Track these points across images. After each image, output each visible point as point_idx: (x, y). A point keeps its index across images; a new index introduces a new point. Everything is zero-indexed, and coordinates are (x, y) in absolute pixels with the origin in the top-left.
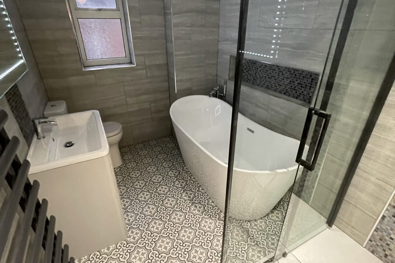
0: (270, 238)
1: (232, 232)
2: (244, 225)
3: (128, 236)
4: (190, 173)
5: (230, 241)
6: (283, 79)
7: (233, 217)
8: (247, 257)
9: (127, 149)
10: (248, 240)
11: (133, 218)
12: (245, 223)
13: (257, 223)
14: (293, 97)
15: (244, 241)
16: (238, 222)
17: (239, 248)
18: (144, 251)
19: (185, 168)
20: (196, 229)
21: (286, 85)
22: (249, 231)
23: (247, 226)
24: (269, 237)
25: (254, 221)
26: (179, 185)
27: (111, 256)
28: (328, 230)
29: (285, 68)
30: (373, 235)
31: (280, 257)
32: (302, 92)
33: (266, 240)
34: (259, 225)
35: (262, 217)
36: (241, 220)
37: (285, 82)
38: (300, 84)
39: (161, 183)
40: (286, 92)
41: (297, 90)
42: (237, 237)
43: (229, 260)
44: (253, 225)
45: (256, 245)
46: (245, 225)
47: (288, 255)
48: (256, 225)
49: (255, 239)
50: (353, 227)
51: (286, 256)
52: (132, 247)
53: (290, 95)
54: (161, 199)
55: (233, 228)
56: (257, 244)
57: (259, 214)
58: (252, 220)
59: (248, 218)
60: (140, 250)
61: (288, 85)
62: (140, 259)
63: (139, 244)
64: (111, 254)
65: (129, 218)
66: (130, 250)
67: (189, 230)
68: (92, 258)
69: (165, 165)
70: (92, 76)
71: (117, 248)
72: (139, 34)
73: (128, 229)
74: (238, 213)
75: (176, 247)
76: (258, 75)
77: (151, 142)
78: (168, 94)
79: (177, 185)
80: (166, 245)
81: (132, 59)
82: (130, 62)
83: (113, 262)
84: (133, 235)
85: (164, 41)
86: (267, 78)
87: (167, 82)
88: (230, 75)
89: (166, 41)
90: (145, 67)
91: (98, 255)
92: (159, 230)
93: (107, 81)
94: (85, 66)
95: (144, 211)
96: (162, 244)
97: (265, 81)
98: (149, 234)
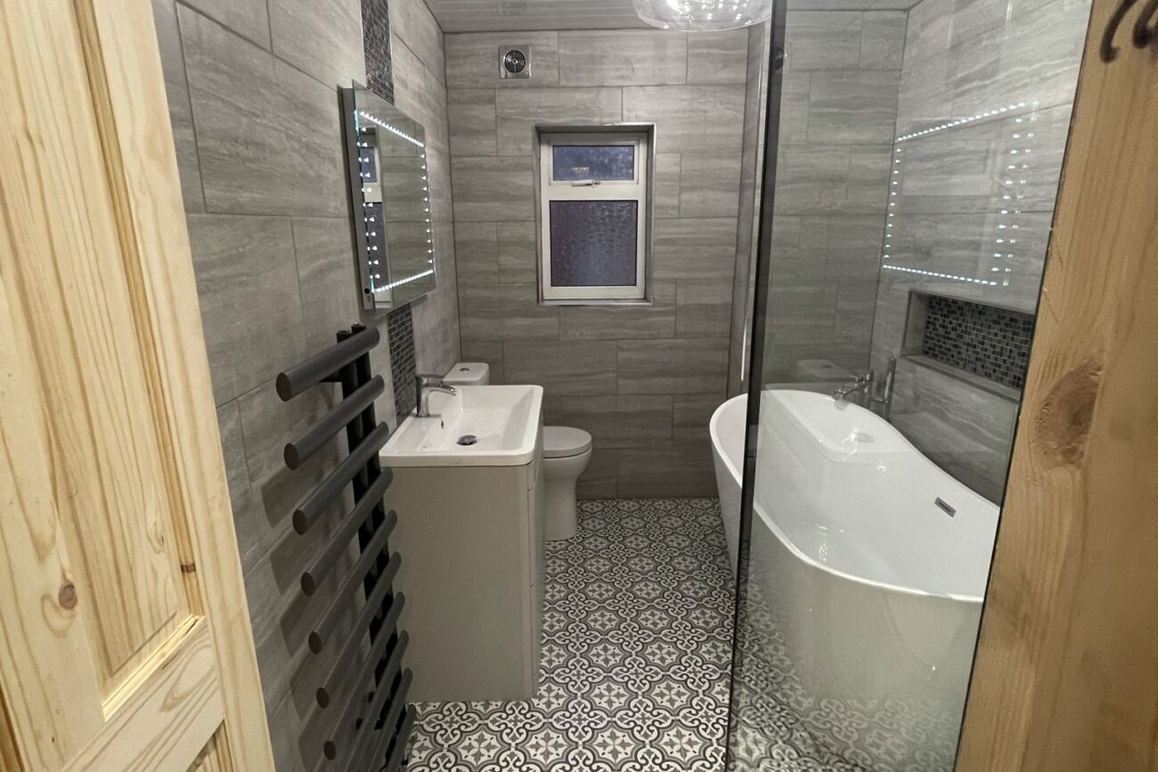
3: (538, 694)
7: (834, 750)
9: (596, 506)
11: (562, 660)
16: (848, 767)
18: (561, 740)
20: (710, 740)
26: (701, 621)
27: (486, 722)
36: (856, 765)
39: (654, 604)
52: (538, 721)
54: (642, 640)
60: (553, 735)
62: (547, 754)
63: (555, 720)
64: (487, 719)
65: (553, 656)
66: (532, 725)
67: (691, 737)
68: (449, 710)
69: (679, 563)
70: (553, 321)
71: (505, 711)
72: (671, 234)
73: (543, 678)
74: (854, 743)
75: (643, 762)
76: (991, 345)
77: (661, 502)
78: (725, 381)
79: (694, 618)
80: (619, 749)
81: (648, 289)
82: (643, 297)
83: (487, 736)
84: (549, 698)
85: (733, 250)
86: (1015, 354)
87: (726, 353)
88: (906, 345)
89: (737, 251)
90: (674, 308)
91: (461, 710)
92: (613, 708)
93: (581, 334)
94: (545, 298)
95: (592, 653)
96: (609, 741)
97: (1009, 365)
98: (585, 707)
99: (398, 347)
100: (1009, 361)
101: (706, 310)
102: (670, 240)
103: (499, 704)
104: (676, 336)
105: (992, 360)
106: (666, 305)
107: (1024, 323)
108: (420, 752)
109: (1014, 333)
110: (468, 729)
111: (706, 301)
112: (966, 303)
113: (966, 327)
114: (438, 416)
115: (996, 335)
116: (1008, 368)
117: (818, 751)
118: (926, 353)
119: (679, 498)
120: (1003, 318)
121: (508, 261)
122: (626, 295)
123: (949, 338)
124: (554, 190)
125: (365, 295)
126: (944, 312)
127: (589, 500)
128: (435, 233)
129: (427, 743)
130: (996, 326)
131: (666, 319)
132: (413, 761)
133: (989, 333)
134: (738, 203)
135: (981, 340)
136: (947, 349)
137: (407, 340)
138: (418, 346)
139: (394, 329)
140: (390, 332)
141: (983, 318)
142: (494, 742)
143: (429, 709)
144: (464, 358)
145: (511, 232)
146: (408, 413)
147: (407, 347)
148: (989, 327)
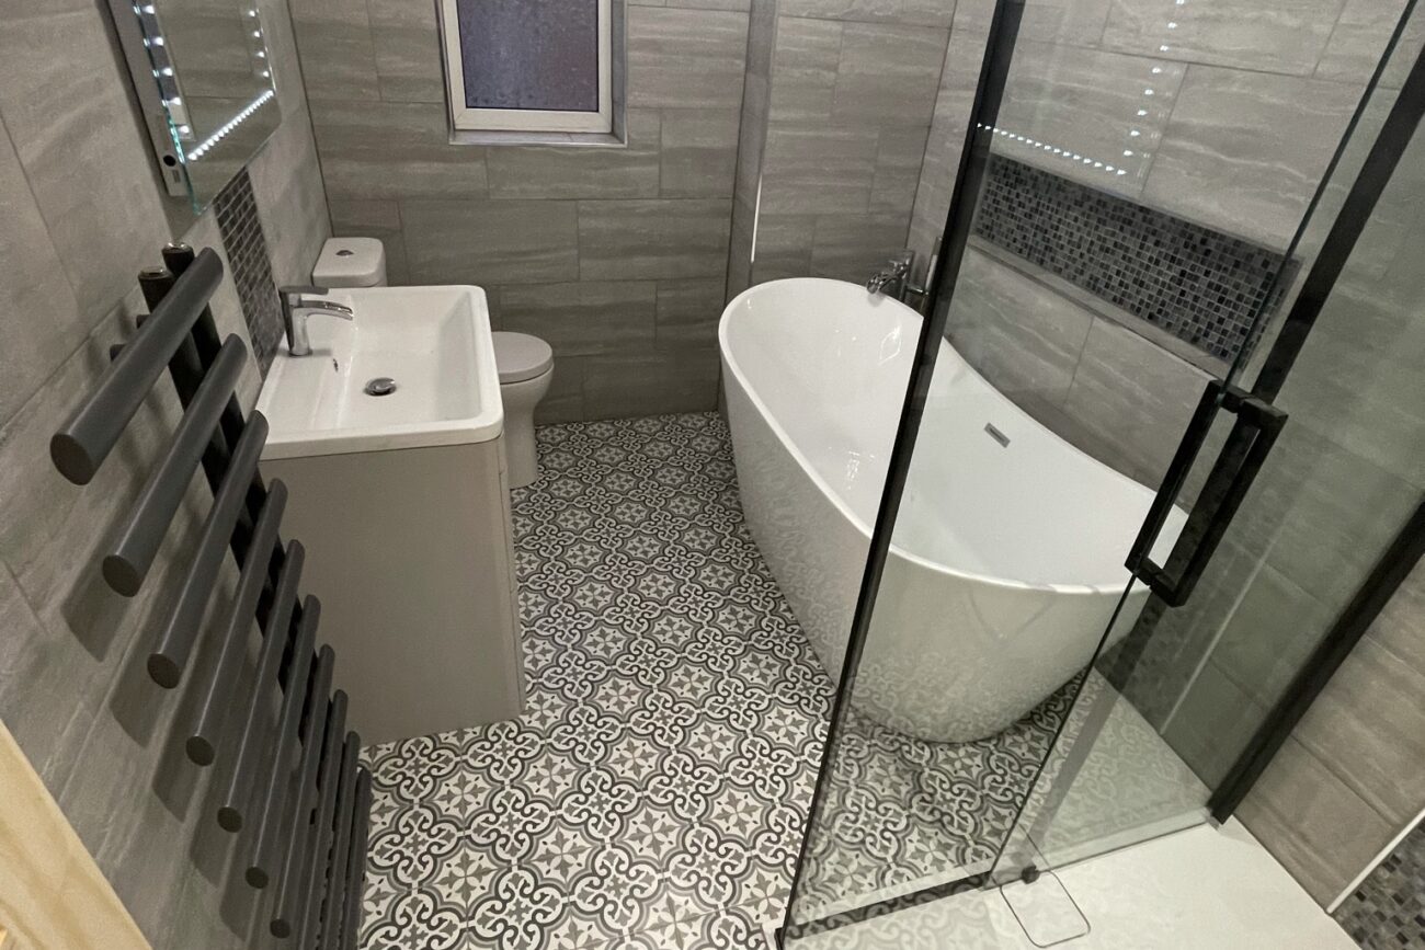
0: (990, 812)
1: (864, 765)
2: (909, 752)
3: (527, 708)
4: (757, 550)
5: (852, 793)
6: (1157, 263)
7: (877, 720)
8: (897, 853)
9: (558, 433)
10: (914, 802)
11: (549, 656)
12: (914, 748)
13: (957, 754)
14: (1181, 334)
15: (897, 801)
16: (891, 737)
17: (877, 821)
18: (567, 765)
19: (742, 530)
20: (744, 732)
21: (1164, 284)
22: (921, 773)
23: (920, 756)
24: (987, 810)
25: (946, 747)
26: (713, 581)
27: (464, 757)
28: (1207, 829)
29: (1173, 220)
30: (1373, 876)
31: (1012, 877)
32: (1221, 321)
33: (975, 814)
34: (963, 764)
35: (979, 738)
36: (900, 734)
37: (1160, 273)
38: (1218, 288)
39: (654, 565)
40: (1160, 311)
41: (1201, 310)
42: (876, 785)
43: (834, 850)
44: (941, 756)
45: (939, 825)
46: (913, 752)
47: (1041, 878)
48: (949, 760)
49: (939, 803)
50: (1304, 838)
51: (1034, 880)
52: (533, 744)
53: (1169, 324)
54: (646, 616)
55: (869, 753)
56: (940, 821)
57: (970, 727)
58: (940, 740)
59: (928, 733)
60: (556, 759)
61: (1170, 288)
62: (552, 786)
63: (555, 739)
64: (466, 753)
65: (538, 654)
66: (526, 752)
67: (722, 731)
68: (409, 750)
69: (678, 507)
70: (476, 167)
71: (487, 739)
72: (653, 32)
73: (529, 687)
74: (896, 709)
75: (672, 773)
76: (1067, 232)
77: (641, 422)
78: (725, 261)
79: (704, 579)
80: (641, 762)
81: (616, 119)
82: (609, 130)
83: (470, 777)
84: (542, 710)
85: (741, 64)
86: (1096, 248)
87: (728, 220)
89: (747, 69)
90: (655, 153)
91: (426, 747)
92: (625, 711)
93: (522, 191)
94: (457, 127)
95: (587, 641)
96: (627, 754)
97: (1087, 261)
98: (591, 715)
99: (239, 245)
100: (1087, 256)
101: (705, 157)
102: (654, 42)
103: (478, 729)
104: (660, 196)
105: (1066, 252)
106: (646, 147)
107: (1115, 209)
108: (382, 816)
109: (1099, 220)
110: (443, 772)
111: (703, 143)
112: (1042, 173)
113: (1038, 204)
114: (325, 352)
115: (1076, 219)
116: (1084, 264)
117: (861, 724)
118: (980, 232)
120: (1089, 198)
121: (395, 63)
122: (582, 127)
123: (1012, 216)
125: (166, 168)
126: (1012, 181)
127: (549, 427)
129: (389, 802)
130: (1077, 207)
131: (647, 168)
132: (375, 830)
133: (1067, 217)
135: (1055, 223)
136: (1009, 230)
137: (251, 227)
138: (268, 231)
139: (227, 214)
140: (221, 222)
141: (1062, 195)
142: (481, 783)
143: (380, 754)
145: (392, 10)
146: (274, 351)
147: (252, 240)
148: (1069, 208)
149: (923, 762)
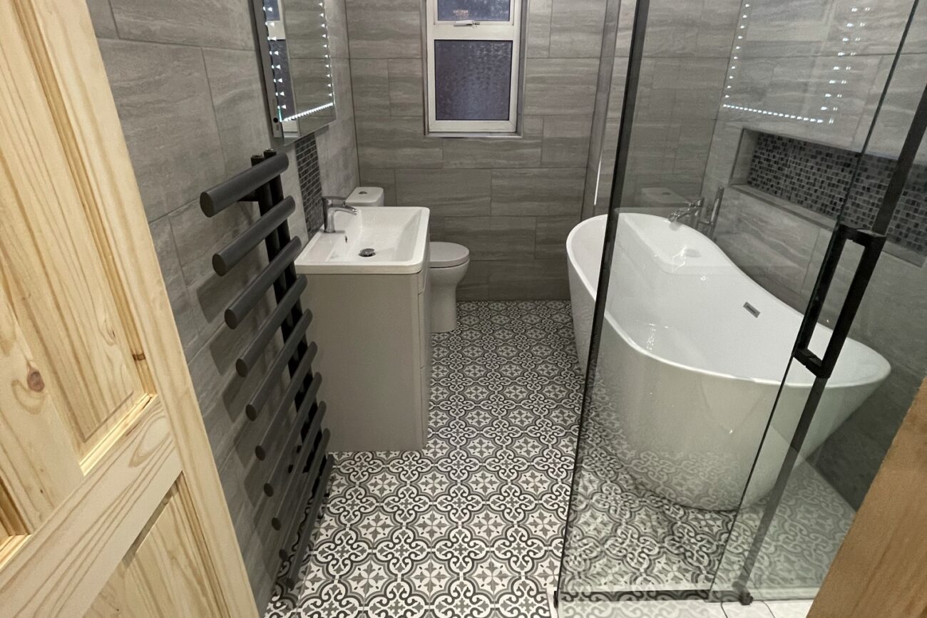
1: (635, 512)
2: (669, 510)
3: (427, 446)
5: (622, 526)
6: (869, 190)
7: (648, 487)
8: (648, 568)
9: (472, 306)
10: (666, 539)
11: (445, 421)
12: (672, 508)
13: (704, 516)
15: (655, 537)
16: (658, 499)
17: (638, 546)
18: (444, 479)
19: (576, 367)
20: (556, 480)
22: (675, 524)
23: (676, 513)
25: (696, 511)
26: (552, 394)
27: (388, 466)
31: (732, 598)
32: (916, 225)
33: (711, 556)
34: (707, 523)
35: (723, 508)
36: (664, 498)
39: (516, 381)
42: (641, 525)
43: (604, 557)
44: (692, 516)
45: (682, 557)
46: (671, 510)
47: (754, 605)
48: (696, 519)
49: (684, 543)
51: (748, 604)
52: (427, 465)
54: (506, 407)
55: (639, 506)
56: (684, 554)
57: (718, 501)
58: (692, 505)
59: (685, 500)
60: (438, 475)
62: (434, 489)
63: (440, 465)
64: (389, 464)
65: (440, 419)
66: (422, 469)
67: (542, 477)
68: (359, 457)
69: (537, 351)
70: (437, 151)
71: (402, 459)
72: (541, 72)
73: (430, 435)
74: (664, 483)
76: (806, 177)
77: (523, 303)
79: (547, 392)
81: (519, 124)
82: (514, 130)
83: (389, 476)
84: (435, 449)
85: (593, 88)
86: (825, 185)
87: (583, 181)
88: (734, 176)
89: (597, 90)
90: (541, 141)
91: (368, 457)
92: (483, 457)
93: (461, 163)
94: (431, 130)
95: (468, 416)
96: (480, 480)
98: (463, 456)
100: (819, 191)
101: (569, 143)
102: (540, 78)
103: (397, 453)
104: (542, 165)
105: (805, 190)
106: (534, 138)
107: (838, 157)
108: (338, 488)
109: (828, 166)
110: (375, 471)
111: (569, 135)
112: (791, 140)
113: (787, 160)
114: (342, 232)
115: (812, 168)
117: (637, 488)
118: (750, 183)
119: (538, 300)
121: (399, 96)
122: (500, 128)
123: (771, 171)
124: (440, 30)
125: (274, 124)
126: (770, 148)
127: (466, 302)
128: (333, 69)
129: (343, 481)
130: (813, 160)
131: (534, 150)
132: (333, 494)
133: (805, 166)
134: (600, 44)
135: (798, 172)
136: (768, 179)
140: (298, 158)
141: (802, 153)
142: (394, 480)
143: (344, 457)
144: (362, 183)
145: (400, 69)
146: (317, 230)
148: (807, 161)
149: (677, 518)
